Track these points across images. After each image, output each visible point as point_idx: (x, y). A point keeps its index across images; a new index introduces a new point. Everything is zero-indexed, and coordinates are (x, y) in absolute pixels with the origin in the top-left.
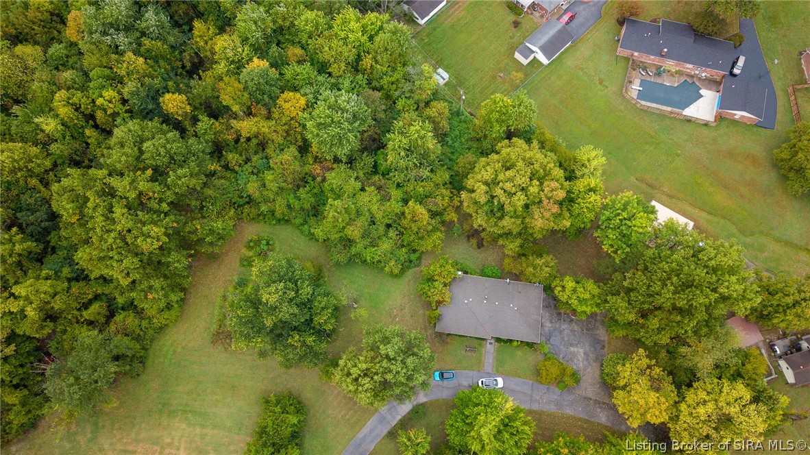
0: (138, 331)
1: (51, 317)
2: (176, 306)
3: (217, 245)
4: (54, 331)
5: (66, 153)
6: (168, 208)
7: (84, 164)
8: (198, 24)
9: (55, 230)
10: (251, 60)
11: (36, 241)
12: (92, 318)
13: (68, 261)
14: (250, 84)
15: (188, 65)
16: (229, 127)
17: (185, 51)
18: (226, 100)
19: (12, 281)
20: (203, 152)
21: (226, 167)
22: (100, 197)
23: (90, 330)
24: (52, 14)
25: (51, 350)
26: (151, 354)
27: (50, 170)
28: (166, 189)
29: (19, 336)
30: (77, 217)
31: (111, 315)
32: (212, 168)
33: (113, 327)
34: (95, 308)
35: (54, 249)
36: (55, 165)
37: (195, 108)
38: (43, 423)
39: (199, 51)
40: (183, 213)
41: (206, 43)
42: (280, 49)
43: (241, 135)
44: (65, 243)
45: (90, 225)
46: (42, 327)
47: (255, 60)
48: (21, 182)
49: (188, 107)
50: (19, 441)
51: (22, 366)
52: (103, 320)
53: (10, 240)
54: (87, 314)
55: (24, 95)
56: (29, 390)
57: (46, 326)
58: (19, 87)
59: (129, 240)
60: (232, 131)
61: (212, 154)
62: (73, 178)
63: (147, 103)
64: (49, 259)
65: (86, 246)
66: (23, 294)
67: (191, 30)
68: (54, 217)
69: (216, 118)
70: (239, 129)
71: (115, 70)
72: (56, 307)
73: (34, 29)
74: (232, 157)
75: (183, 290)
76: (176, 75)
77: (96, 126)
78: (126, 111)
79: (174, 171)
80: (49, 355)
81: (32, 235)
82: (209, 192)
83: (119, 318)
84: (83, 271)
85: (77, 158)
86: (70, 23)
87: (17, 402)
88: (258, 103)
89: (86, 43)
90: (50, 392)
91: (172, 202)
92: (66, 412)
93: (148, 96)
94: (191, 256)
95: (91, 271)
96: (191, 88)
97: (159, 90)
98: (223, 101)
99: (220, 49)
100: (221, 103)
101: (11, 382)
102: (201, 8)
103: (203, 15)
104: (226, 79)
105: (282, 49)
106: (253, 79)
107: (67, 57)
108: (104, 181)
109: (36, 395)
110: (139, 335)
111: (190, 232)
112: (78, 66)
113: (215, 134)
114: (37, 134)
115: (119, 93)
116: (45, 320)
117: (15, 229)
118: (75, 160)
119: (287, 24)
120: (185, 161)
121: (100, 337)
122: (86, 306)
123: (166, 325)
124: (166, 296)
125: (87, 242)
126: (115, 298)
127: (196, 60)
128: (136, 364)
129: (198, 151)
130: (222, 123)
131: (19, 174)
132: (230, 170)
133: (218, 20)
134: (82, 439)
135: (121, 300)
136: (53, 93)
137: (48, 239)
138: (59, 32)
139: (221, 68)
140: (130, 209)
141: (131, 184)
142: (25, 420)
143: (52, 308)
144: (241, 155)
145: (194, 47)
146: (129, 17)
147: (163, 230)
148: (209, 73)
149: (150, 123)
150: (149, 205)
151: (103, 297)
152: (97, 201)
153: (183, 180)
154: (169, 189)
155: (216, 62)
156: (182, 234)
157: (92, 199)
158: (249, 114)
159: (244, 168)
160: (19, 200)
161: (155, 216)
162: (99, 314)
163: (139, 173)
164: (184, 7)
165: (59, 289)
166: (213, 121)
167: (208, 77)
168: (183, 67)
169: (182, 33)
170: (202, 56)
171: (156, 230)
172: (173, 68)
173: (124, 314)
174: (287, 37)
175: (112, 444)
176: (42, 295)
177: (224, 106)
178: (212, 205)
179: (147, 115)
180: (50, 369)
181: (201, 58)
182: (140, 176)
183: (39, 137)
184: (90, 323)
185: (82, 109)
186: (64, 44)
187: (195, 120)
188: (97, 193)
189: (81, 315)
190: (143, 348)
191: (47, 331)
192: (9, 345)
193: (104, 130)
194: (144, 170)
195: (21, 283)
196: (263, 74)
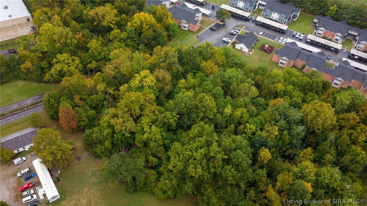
0: (149, 183)
1: (146, 144)
2: (166, 195)
3: (203, 203)
4: (140, 148)
5: (218, 121)
6: (212, 172)
7: (217, 130)
8: (309, 149)
9: (184, 130)
10: (308, 182)
11: (176, 126)
12: (149, 160)
13: (172, 141)
14: (296, 186)
15: (287, 153)
16: (267, 185)
17: (293, 149)
18: (280, 177)
19: (157, 124)
20: (248, 178)
21: (246, 192)
22: (205, 141)
23: (144, 162)
24: (276, 92)
25: (131, 150)
26: (139, 194)
27: (209, 119)
28: (221, 167)
29: (134, 136)
30: (193, 136)
31: (153, 168)
32: (241, 185)
33: (148, 171)
34: (155, 160)
35: (176, 133)
36: (212, 120)
37: (268, 165)
38: (98, 160)
39: (297, 156)
40: (213, 180)
41: (303, 157)
42: (324, 194)
43: (266, 193)
44: (179, 136)
45: (191, 142)
46: (140, 143)
47: (310, 184)
48: (199, 111)
49: (266, 161)
50: (89, 154)
51: (122, 142)
52: (150, 165)
53: (174, 117)
54: (151, 158)
55: (235, 97)
56: (112, 149)
57: (141, 144)
58: (238, 94)
59: (190, 161)
60: (266, 187)
61: (249, 182)
62: (209, 128)
63: (258, 143)
64: (171, 133)
65: (181, 145)
66: (153, 130)
67: (305, 148)
68: (189, 128)
69: (268, 177)
70: (269, 190)
71: (266, 125)
72: (150, 144)
73: (265, 89)
74: (252, 193)
75: (175, 196)
76: (279, 150)
77: (236, 127)
78: (249, 137)
79: (232, 168)
80: (129, 150)
81: (178, 123)
82: (229, 189)
83: (153, 172)
84: (170, 148)
85: (218, 126)
86: (276, 100)
87: (106, 147)
88: (287, 194)
89: (271, 109)
90: (113, 157)
91: (216, 173)
92: (105, 167)
93: (262, 142)
94: (193, 193)
95: (171, 151)
96: (277, 159)
97: (267, 146)
98: (278, 176)
99: (304, 165)
100: (277, 176)
101: (114, 141)
102: (319, 147)
103: (316, 150)
104: (291, 174)
105: (325, 196)
106: (299, 187)
107: (261, 105)
108: (213, 140)
109: (110, 153)
110: (147, 184)
111: (205, 187)
112: (259, 110)
113: (260, 179)
114: (221, 108)
115: (256, 131)
116: (144, 142)
117: (179, 116)
118: (217, 126)
119: (340, 192)
120: (239, 171)
121: (142, 167)
122: (154, 156)
123: (155, 195)
124: (169, 189)
125: (183, 144)
126: (161, 166)
127: (291, 156)
128: (133, 188)
129: (247, 175)
130: (267, 181)
131: (203, 109)
132: (245, 195)
133: (318, 157)
134: (94, 179)
135: (161, 169)
136: (242, 107)
137: (179, 129)
138: (270, 98)
139: (295, 169)
140: (205, 155)
141: (217, 151)
142: (98, 153)
143: (150, 143)
144: (255, 197)
145: (298, 153)
146: (294, 120)
147: (201, 174)
148: (289, 165)
149: (249, 148)
150: (210, 163)
151: (161, 161)
152: (203, 141)
153: (230, 173)
154: (222, 169)
155: (296, 166)
156: (202, 184)
157: (203, 139)
158: (280, 192)
159: (249, 201)
160: (192, 112)
161: (206, 168)
162: (152, 163)
163: (223, 153)
164: (314, 140)
165: (159, 142)
166: (266, 175)
167: (287, 165)
168: (285, 152)
169: (301, 145)
170: (295, 158)
171: (200, 171)
172: (281, 148)
173: (155, 173)
174: (333, 196)
175: (93, 193)
176: (154, 137)
177: (276, 178)
178: (223, 192)
179: (253, 145)
180: (123, 153)
181: (294, 158)
182: (223, 154)
183: (220, 109)
184: (147, 161)
185: (241, 119)
186: (265, 102)
187: (262, 167)
188: (207, 139)
189: (150, 156)
190: (141, 189)
191: (139, 145)
192: (130, 134)
193: (236, 131)
194: (227, 155)
195: (157, 127)
196: (305, 192)
